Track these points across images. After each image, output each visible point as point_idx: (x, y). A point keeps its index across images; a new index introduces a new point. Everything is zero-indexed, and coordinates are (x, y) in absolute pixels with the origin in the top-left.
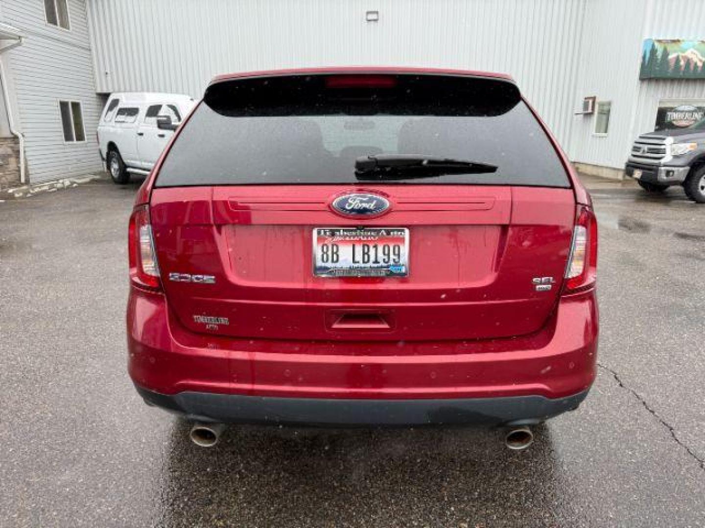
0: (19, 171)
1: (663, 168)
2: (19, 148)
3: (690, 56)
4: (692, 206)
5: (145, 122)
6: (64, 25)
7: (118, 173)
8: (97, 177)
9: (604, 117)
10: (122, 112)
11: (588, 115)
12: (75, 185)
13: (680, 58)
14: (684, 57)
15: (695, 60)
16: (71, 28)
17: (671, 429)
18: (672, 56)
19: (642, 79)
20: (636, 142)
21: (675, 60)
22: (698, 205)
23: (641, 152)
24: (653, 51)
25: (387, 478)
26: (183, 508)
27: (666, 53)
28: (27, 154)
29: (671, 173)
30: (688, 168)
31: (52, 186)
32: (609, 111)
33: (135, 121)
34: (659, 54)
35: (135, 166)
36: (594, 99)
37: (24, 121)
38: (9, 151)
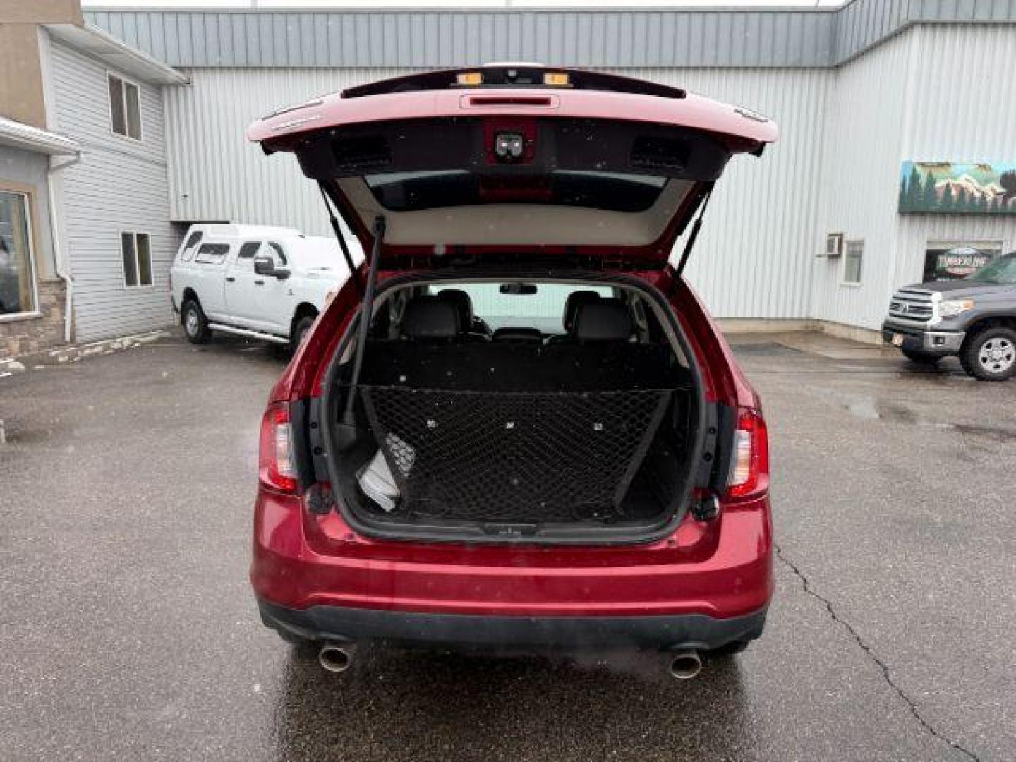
0: (64, 325)
1: (929, 333)
2: (66, 293)
3: (964, 184)
4: (971, 385)
5: (237, 264)
6: (135, 134)
7: (196, 329)
8: (167, 334)
9: (856, 260)
10: (206, 249)
11: (834, 258)
12: (137, 345)
13: (951, 185)
14: (957, 186)
15: (971, 188)
16: (143, 138)
17: (885, 668)
18: (940, 184)
19: (902, 212)
20: (894, 298)
21: (943, 190)
22: (980, 383)
23: (902, 309)
24: (915, 178)
25: (541, 718)
26: (305, 747)
27: (931, 181)
28: (75, 303)
29: (941, 341)
30: (963, 334)
31: (107, 347)
32: (861, 252)
33: (222, 262)
34: (923, 180)
35: (219, 320)
36: (841, 235)
37: (74, 259)
38: (53, 299)
